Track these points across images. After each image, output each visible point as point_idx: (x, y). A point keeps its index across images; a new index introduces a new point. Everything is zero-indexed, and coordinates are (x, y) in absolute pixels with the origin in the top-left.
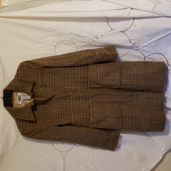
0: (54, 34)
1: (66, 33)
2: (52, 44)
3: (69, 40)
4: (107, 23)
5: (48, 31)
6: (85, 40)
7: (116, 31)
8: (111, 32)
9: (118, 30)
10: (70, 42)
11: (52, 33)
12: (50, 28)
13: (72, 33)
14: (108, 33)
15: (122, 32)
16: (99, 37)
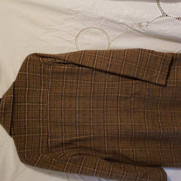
0: (76, 18)
1: (93, 17)
2: (72, 32)
3: (98, 27)
4: (157, 5)
5: (67, 14)
6: (122, 28)
7: (169, 18)
8: (162, 18)
9: (174, 17)
10: (100, 31)
11: (73, 16)
12: (70, 9)
13: (102, 18)
14: (158, 19)
15: (179, 19)
16: (144, 24)
